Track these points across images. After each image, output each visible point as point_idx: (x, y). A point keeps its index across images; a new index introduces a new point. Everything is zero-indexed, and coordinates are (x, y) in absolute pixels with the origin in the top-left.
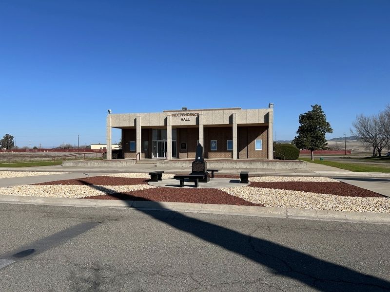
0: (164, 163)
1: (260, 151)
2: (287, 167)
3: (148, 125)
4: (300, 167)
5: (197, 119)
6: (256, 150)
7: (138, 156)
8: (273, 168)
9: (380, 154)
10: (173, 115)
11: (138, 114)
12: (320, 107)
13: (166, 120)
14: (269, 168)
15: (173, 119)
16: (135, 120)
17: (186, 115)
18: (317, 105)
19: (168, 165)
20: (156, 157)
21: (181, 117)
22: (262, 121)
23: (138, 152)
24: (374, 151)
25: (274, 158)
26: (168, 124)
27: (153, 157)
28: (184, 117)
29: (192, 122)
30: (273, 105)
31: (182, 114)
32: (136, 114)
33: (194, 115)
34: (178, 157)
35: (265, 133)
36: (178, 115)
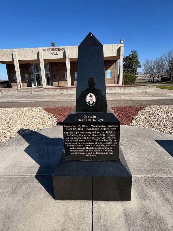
0: (39, 92)
1: (110, 79)
2: (139, 91)
3: (24, 59)
4: (149, 91)
5: (64, 53)
6: (107, 78)
7: (19, 86)
8: (129, 92)
9: (153, 79)
10: (43, 50)
11: (14, 50)
12: (136, 52)
13: (38, 54)
14: (125, 92)
15: (44, 54)
16: (12, 55)
17: (55, 50)
18: (134, 51)
19: (42, 93)
20: (36, 86)
21: (51, 52)
22: (115, 54)
23: (18, 82)
24: (150, 78)
25: (123, 84)
26: (40, 58)
27: (33, 86)
28: (53, 52)
29: (60, 56)
30: (123, 41)
31: (51, 49)
32: (12, 49)
33: (61, 50)
34: (52, 85)
35: (113, 65)
36: (48, 50)
